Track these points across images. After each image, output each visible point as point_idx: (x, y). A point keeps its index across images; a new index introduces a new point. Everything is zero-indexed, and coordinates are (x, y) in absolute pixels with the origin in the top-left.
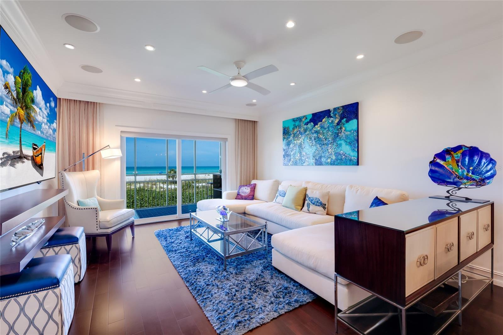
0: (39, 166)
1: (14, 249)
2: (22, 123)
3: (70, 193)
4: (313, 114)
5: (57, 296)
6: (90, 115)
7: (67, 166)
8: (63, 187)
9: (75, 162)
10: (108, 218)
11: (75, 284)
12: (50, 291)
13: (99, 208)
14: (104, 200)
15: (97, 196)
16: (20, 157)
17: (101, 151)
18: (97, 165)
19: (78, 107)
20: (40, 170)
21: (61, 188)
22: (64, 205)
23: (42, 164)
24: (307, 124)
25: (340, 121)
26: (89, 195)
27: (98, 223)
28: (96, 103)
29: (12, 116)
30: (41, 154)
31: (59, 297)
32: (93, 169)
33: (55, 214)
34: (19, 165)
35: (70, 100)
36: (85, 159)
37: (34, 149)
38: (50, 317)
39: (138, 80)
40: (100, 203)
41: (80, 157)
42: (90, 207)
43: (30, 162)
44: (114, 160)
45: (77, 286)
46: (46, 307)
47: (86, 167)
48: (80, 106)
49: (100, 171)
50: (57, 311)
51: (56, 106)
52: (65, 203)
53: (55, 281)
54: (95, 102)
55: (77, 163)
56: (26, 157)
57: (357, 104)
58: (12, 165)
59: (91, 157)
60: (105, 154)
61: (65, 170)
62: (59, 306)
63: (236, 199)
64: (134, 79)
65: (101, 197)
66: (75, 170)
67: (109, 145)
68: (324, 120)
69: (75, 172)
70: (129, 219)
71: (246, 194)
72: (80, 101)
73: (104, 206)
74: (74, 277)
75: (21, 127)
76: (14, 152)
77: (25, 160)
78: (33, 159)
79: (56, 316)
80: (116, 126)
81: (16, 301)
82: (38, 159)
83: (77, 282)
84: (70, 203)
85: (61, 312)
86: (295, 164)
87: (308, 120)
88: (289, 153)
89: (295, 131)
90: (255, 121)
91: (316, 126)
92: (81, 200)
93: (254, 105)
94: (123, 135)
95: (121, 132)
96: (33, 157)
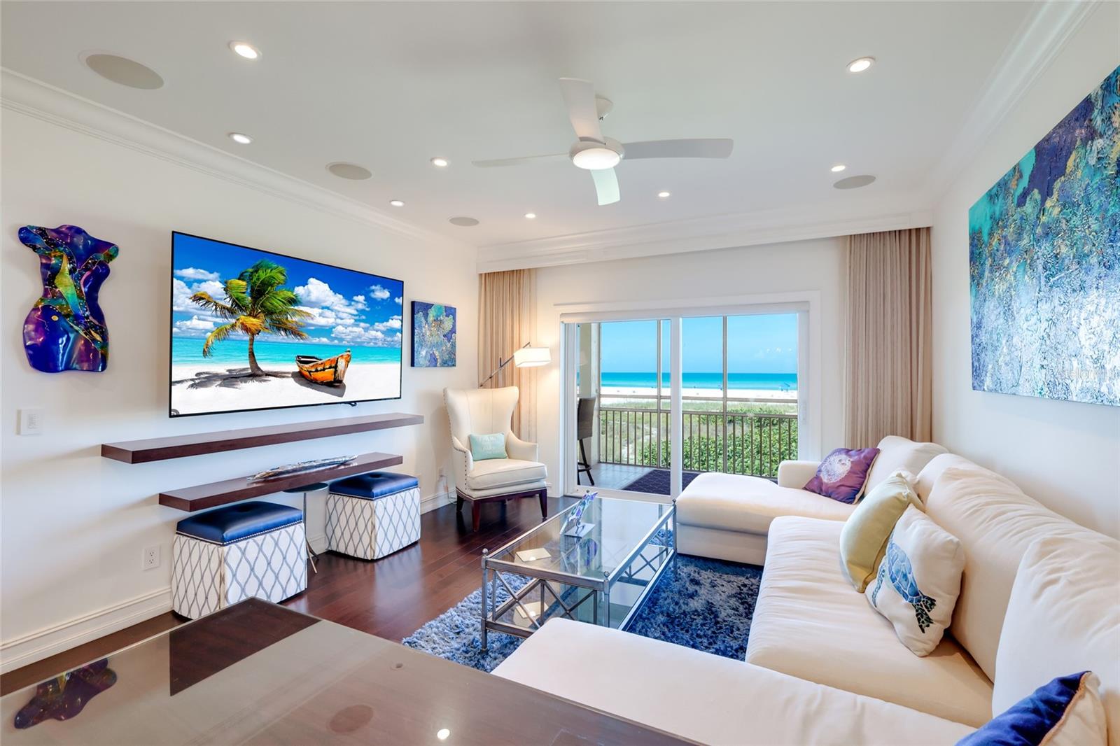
0: (328, 384)
2: (254, 334)
16: (250, 376)
17: (515, 354)
20: (330, 389)
23: (338, 381)
24: (1021, 201)
26: (496, 428)
29: (221, 330)
30: (334, 367)
35: (493, 274)
37: (306, 362)
39: (531, 216)
43: (291, 380)
54: (521, 268)
55: (493, 374)
56: (272, 374)
58: (228, 385)
63: (805, 489)
64: (525, 214)
67: (529, 344)
68: (1070, 163)
70: (537, 481)
71: (833, 481)
73: (512, 451)
75: (252, 340)
76: (229, 370)
77: (269, 379)
78: (302, 376)
80: (555, 305)
82: (322, 375)
86: (997, 389)
87: (1025, 182)
88: (984, 338)
89: (995, 242)
90: (918, 230)
91: (1048, 204)
92: (475, 435)
93: (866, 180)
94: (566, 320)
95: (562, 315)
96: (299, 373)
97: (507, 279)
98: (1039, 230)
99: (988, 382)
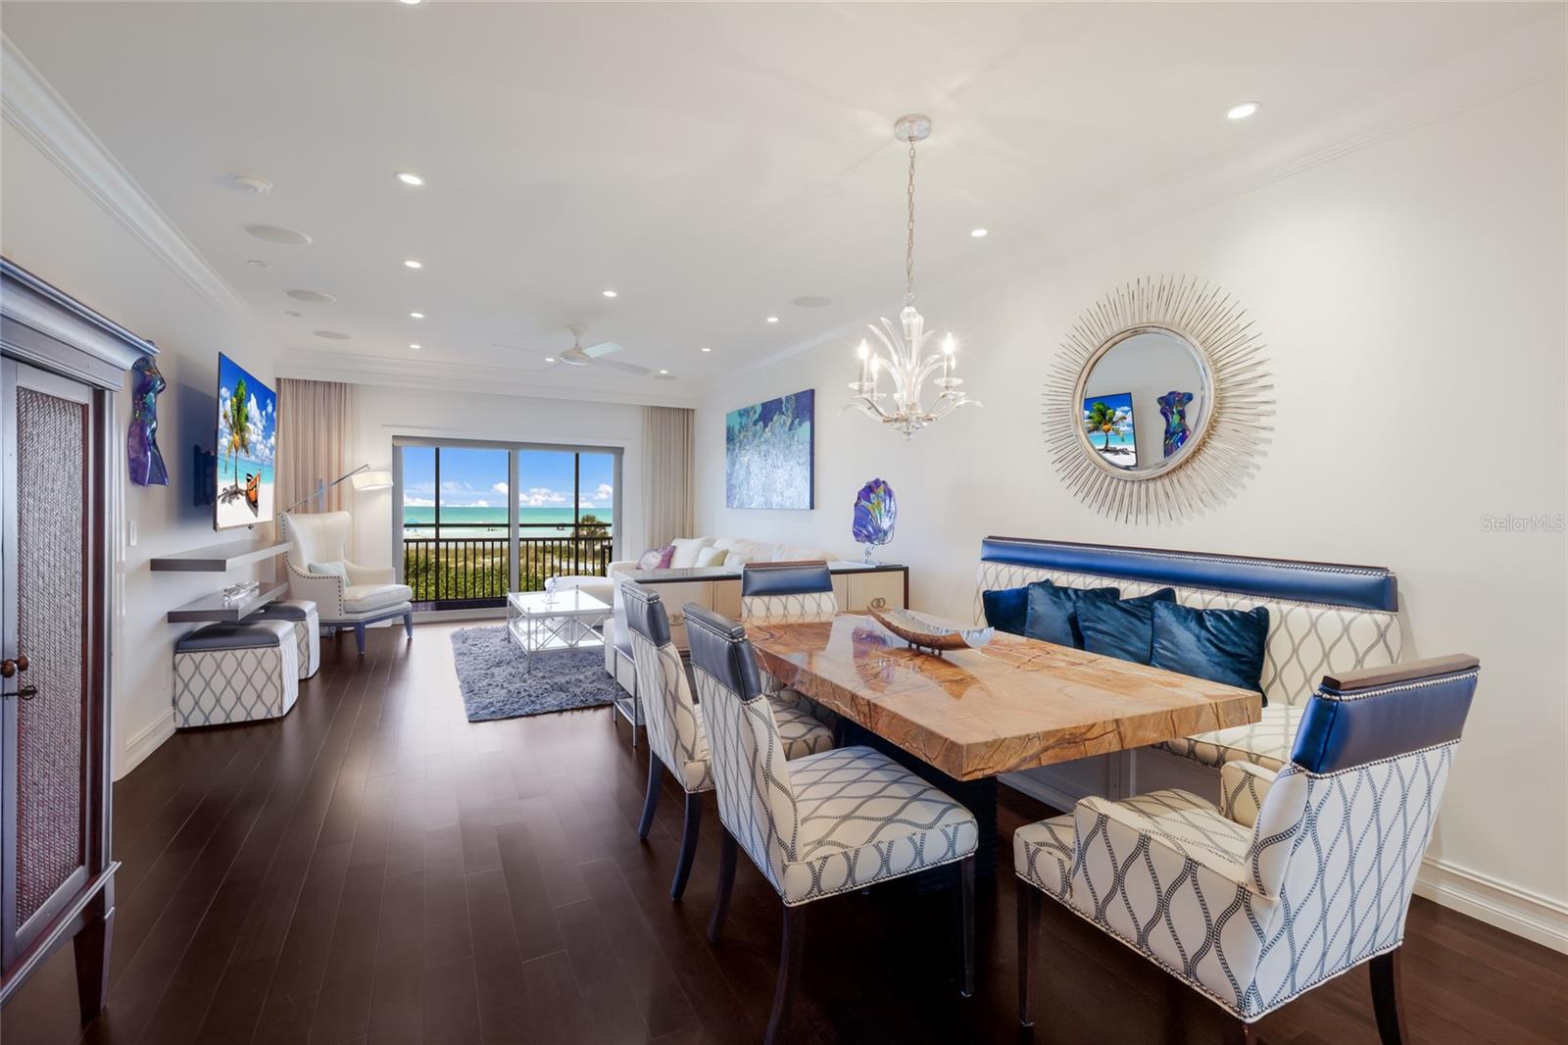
0: (253, 504)
1: (226, 604)
2: (237, 451)
3: (296, 549)
4: (763, 404)
5: (277, 656)
6: (334, 408)
7: (292, 504)
8: (283, 535)
9: (305, 494)
10: (360, 595)
11: (300, 681)
12: (269, 650)
13: (345, 577)
14: (359, 569)
15: (344, 560)
17: (352, 477)
18: (346, 502)
20: (254, 509)
21: (279, 539)
22: (286, 569)
23: (256, 501)
24: (755, 424)
25: (793, 422)
26: (332, 557)
27: (342, 602)
28: (345, 384)
29: (229, 445)
31: (280, 659)
32: (339, 509)
33: (272, 578)
34: (235, 501)
35: (298, 381)
36: (325, 492)
37: (249, 480)
38: (269, 678)
39: (415, 347)
40: (349, 573)
41: (315, 487)
42: (329, 575)
43: (244, 498)
44: (379, 492)
45: (303, 684)
46: (264, 666)
47: (325, 504)
49: (353, 514)
50: (277, 672)
51: (274, 410)
52: (288, 567)
53: (275, 639)
54: (343, 382)
55: (309, 498)
57: (812, 392)
58: (228, 500)
59: (335, 487)
60: (359, 482)
61: (288, 511)
62: (278, 668)
64: (408, 345)
65: (353, 562)
66: (305, 511)
67: (367, 465)
68: (775, 419)
69: (305, 515)
72: (315, 382)
73: (355, 579)
74: (299, 670)
75: (236, 456)
77: (240, 496)
78: (247, 495)
79: (275, 678)
80: (384, 426)
81: (233, 654)
82: (252, 494)
83: (303, 677)
84: (296, 568)
85: (280, 675)
86: (741, 506)
87: (756, 416)
88: (734, 481)
89: (742, 437)
90: (688, 410)
91: (767, 430)
92: (315, 564)
93: (673, 378)
94: (398, 443)
95: (394, 437)
96: (247, 491)
97: (320, 390)
98: (762, 439)
99: (736, 503)
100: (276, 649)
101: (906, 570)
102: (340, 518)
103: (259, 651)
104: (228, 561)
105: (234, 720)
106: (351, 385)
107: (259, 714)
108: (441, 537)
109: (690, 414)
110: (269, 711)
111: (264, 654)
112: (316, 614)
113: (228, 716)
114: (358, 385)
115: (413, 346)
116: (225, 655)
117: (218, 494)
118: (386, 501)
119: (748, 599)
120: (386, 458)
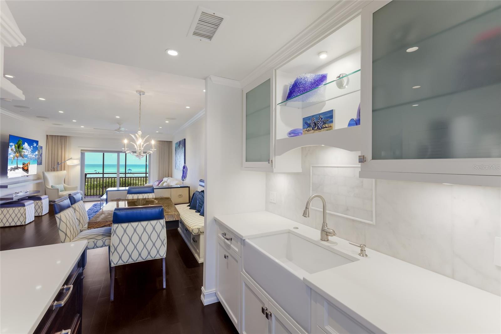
0: (26, 170)
3: (47, 181)
4: (179, 141)
6: (63, 143)
7: (50, 169)
12: (22, 208)
14: (70, 186)
15: (64, 184)
16: (17, 168)
17: (67, 161)
18: (66, 168)
19: (57, 138)
20: (27, 172)
23: (28, 169)
26: (59, 183)
27: (57, 196)
28: (67, 136)
29: (14, 157)
30: (27, 166)
31: (25, 210)
32: (64, 170)
34: (17, 171)
35: (53, 136)
36: (60, 165)
37: (24, 165)
38: (22, 215)
40: (64, 188)
41: (57, 164)
42: (56, 188)
43: (21, 169)
44: (76, 165)
46: (21, 212)
48: (58, 138)
53: (24, 205)
55: (55, 168)
56: (19, 168)
57: (185, 139)
58: (14, 171)
60: (70, 163)
62: (24, 212)
65: (68, 185)
67: (72, 158)
69: (51, 172)
72: (58, 136)
73: (66, 189)
75: (17, 159)
76: (14, 167)
78: (23, 169)
80: (78, 147)
81: (12, 209)
82: (25, 168)
83: (41, 215)
84: (47, 186)
85: (25, 214)
87: (178, 145)
89: (177, 150)
90: (170, 141)
91: (179, 148)
92: (53, 185)
94: (82, 152)
95: (81, 150)
96: (23, 167)
97: (59, 138)
99: (176, 168)
100: (24, 208)
101: (189, 187)
102: (64, 172)
103: (19, 208)
104: (8, 186)
105: (6, 226)
106: (69, 136)
107: (19, 224)
108: (104, 177)
109: (171, 143)
110: (21, 223)
111: (21, 209)
112: (48, 199)
113: (10, 224)
114: (71, 137)
115: (82, 127)
116: (4, 209)
117: (8, 169)
118: (78, 168)
119: (128, 195)
120: (79, 156)
